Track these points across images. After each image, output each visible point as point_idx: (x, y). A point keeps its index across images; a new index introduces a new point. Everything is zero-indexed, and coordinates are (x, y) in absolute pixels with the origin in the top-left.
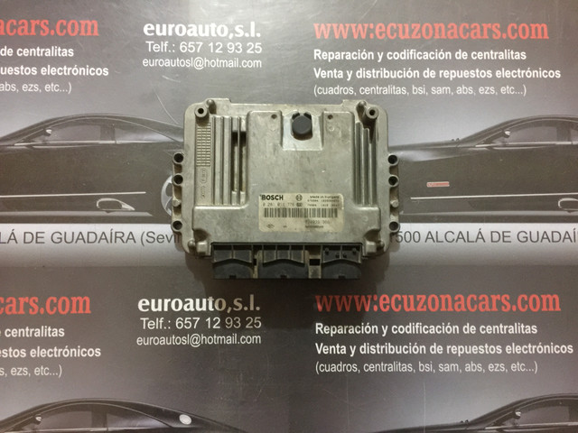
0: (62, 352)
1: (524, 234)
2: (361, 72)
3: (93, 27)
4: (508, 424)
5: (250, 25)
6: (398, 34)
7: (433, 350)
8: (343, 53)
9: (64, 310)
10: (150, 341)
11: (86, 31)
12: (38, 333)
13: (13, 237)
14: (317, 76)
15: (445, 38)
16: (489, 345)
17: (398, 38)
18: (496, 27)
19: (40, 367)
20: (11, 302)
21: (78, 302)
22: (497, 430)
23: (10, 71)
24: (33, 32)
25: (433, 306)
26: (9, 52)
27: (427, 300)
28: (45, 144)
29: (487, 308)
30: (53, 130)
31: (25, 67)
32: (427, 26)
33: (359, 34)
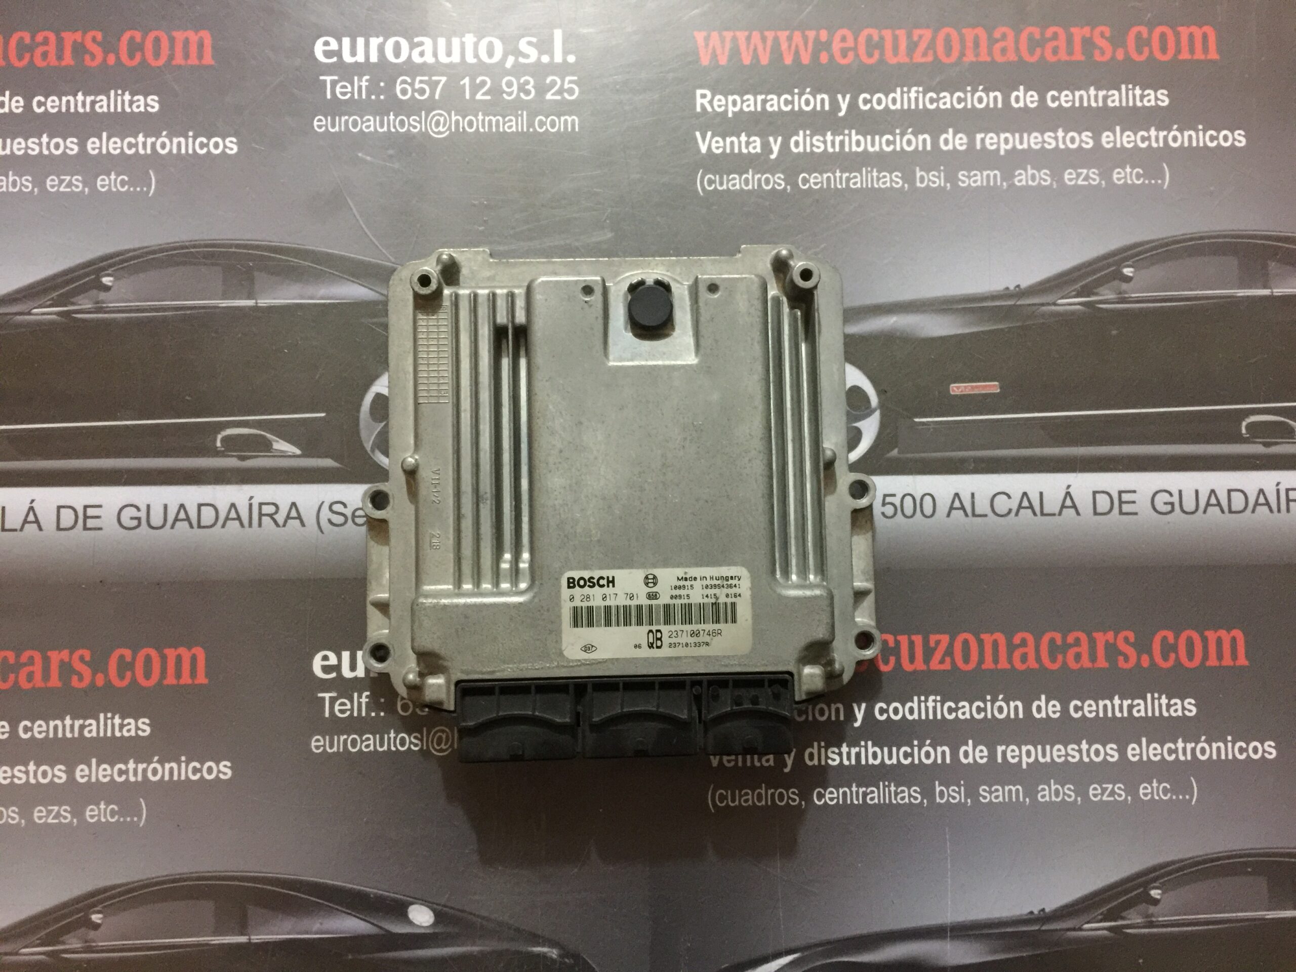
0: (145, 771)
1: (1165, 497)
2: (800, 139)
3: (201, 45)
4: (1134, 917)
5: (552, 35)
6: (882, 54)
7: (966, 754)
8: (760, 98)
9: (148, 675)
10: (341, 743)
11: (187, 56)
12: (92, 729)
13: (32, 516)
14: (704, 149)
15: (989, 59)
16: (1090, 744)
17: (882, 61)
18: (1101, 35)
19: (97, 804)
20: (31, 660)
21: (179, 658)
22: (1109, 929)
23: (18, 146)
24: (68, 59)
25: (967, 659)
26: (14, 104)
27: (951, 645)
28: (99, 310)
29: (1086, 662)
30: (117, 279)
31: (51, 137)
32: (948, 35)
33: (797, 52)
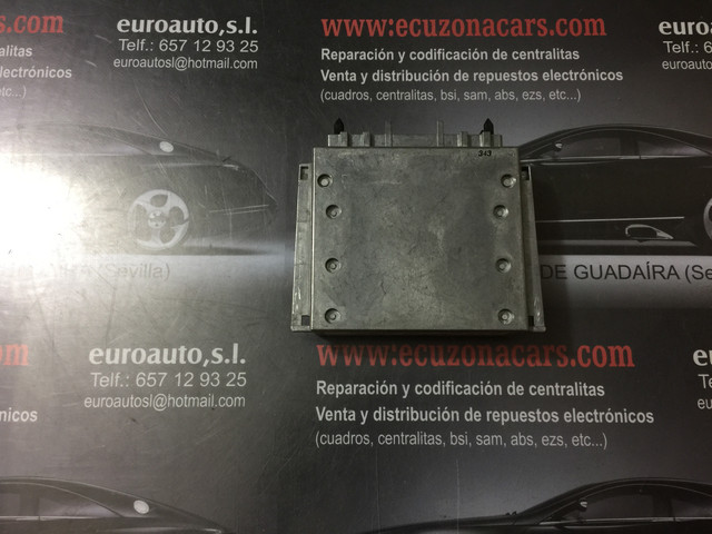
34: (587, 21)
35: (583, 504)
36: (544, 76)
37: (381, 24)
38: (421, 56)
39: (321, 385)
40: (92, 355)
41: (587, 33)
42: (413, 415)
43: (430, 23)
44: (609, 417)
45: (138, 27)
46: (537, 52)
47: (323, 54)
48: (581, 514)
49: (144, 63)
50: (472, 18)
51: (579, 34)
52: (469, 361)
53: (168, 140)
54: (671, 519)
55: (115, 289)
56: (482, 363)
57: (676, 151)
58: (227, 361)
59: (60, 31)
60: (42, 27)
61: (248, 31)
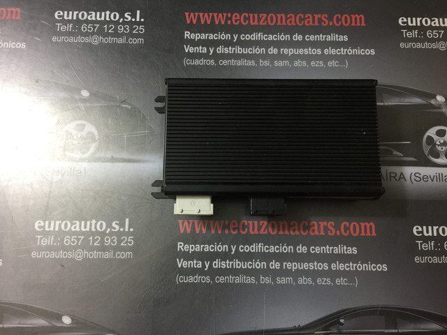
34: (353, 16)
35: (342, 321)
36: (325, 51)
37: (223, 16)
38: (248, 37)
39: (181, 245)
40: (37, 225)
41: (353, 24)
42: (238, 264)
43: (254, 16)
44: (360, 267)
45: (68, 16)
46: (321, 36)
47: (186, 35)
48: (340, 327)
49: (72, 39)
50: (281, 14)
51: (348, 25)
52: (273, 231)
53: (86, 89)
54: (396, 331)
55: (51, 183)
56: (281, 232)
57: (407, 100)
58: (122, 229)
59: (18, 18)
60: (7, 15)
61: (138, 20)
